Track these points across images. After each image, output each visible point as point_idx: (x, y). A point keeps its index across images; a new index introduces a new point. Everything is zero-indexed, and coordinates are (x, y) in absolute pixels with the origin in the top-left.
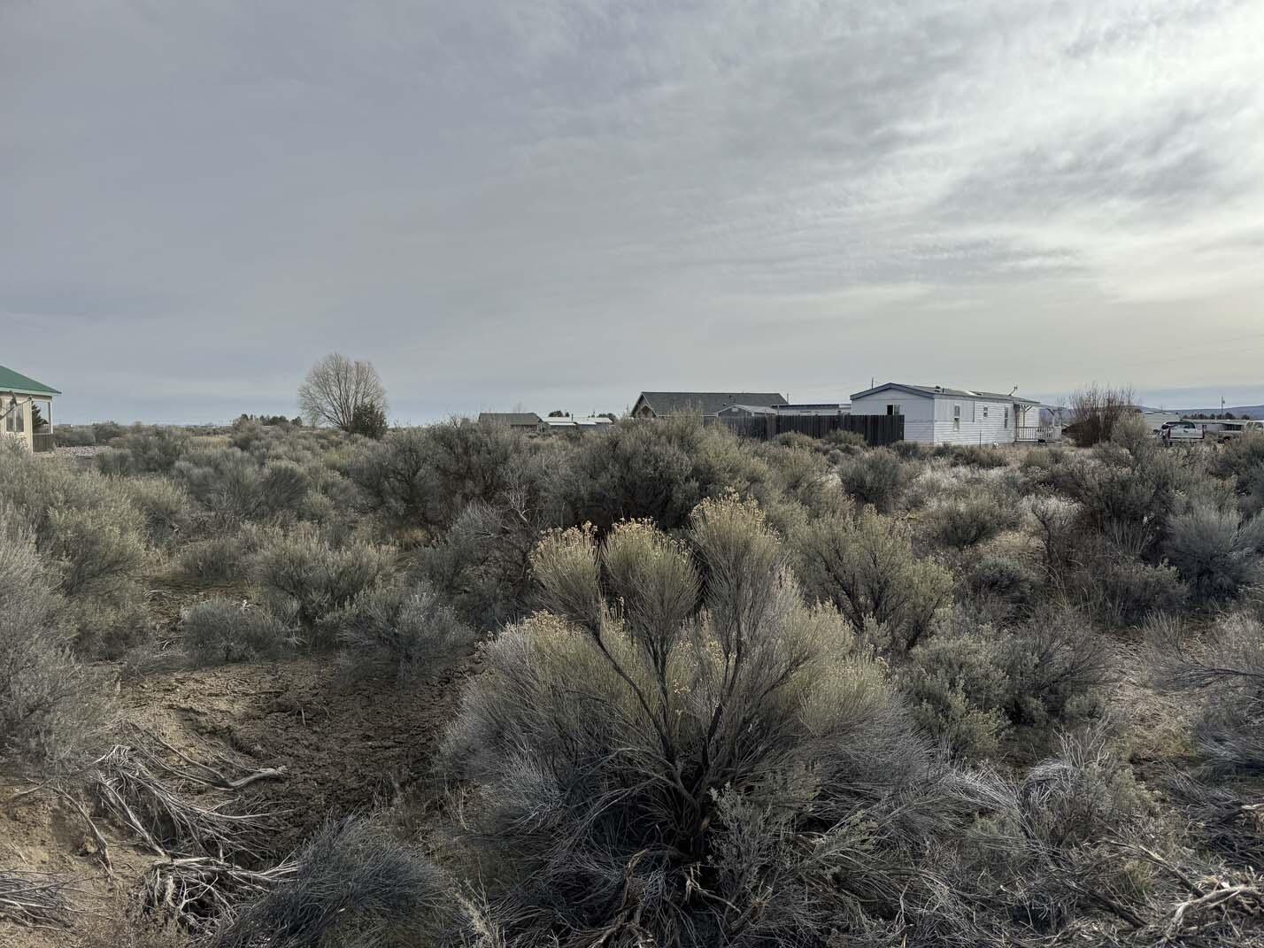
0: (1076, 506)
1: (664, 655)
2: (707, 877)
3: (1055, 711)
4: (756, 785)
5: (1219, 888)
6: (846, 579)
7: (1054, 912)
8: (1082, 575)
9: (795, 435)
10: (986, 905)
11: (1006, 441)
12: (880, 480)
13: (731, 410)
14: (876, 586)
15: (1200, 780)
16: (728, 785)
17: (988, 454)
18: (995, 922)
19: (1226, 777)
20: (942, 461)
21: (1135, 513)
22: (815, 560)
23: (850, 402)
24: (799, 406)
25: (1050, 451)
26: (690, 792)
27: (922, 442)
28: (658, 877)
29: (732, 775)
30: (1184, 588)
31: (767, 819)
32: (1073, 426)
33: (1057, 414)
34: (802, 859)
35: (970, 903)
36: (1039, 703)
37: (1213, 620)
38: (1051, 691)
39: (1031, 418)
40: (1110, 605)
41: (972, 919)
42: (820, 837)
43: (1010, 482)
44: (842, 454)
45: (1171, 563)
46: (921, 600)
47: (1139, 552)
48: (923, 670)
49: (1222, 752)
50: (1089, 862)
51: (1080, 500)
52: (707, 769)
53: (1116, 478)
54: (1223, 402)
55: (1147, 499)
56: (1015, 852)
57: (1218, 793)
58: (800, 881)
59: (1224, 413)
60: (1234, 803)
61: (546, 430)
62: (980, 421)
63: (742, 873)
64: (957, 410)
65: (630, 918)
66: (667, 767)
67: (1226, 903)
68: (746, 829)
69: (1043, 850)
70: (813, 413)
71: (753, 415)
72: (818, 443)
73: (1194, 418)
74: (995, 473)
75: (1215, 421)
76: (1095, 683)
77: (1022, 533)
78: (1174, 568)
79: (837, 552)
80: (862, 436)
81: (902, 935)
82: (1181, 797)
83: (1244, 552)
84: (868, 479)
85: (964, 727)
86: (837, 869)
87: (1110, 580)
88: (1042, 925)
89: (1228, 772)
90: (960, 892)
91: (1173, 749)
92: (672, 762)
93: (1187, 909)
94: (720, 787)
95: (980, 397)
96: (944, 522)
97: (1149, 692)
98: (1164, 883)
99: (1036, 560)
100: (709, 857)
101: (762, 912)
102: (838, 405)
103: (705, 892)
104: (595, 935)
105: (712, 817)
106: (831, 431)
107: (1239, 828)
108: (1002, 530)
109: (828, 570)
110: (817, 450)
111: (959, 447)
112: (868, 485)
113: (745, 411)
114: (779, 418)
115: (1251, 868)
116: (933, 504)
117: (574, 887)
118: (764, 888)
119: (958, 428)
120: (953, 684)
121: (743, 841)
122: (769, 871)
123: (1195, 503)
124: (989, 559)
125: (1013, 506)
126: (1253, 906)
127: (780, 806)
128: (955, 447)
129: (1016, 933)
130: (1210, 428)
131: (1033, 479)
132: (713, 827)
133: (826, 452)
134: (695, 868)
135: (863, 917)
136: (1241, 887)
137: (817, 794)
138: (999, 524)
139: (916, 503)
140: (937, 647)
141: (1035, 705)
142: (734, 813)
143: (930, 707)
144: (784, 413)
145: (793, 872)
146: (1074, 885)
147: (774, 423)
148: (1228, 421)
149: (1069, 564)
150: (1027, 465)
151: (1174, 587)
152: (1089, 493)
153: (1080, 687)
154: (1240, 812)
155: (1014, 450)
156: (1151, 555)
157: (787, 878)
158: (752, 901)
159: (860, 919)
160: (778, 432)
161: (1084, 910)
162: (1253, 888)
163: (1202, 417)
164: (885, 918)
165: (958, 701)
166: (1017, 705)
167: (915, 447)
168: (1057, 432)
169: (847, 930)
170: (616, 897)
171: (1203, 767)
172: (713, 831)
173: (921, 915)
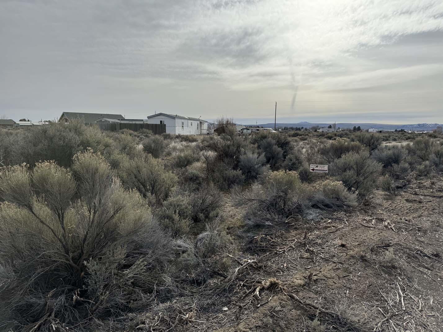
0: (216, 153)
1: (63, 214)
2: (83, 294)
3: (207, 217)
4: (103, 257)
5: (247, 262)
6: (142, 180)
7: (203, 279)
8: (217, 174)
9: (127, 130)
10: (184, 281)
11: (198, 134)
12: (157, 146)
13: (101, 120)
14: (153, 182)
15: (244, 232)
16: (91, 259)
17: (192, 138)
18: (185, 286)
19: (251, 230)
20: (178, 140)
21: (231, 155)
22: (131, 175)
23: (147, 119)
24: (129, 120)
25: (210, 137)
26: (76, 264)
27: (172, 133)
28: (63, 298)
29: (93, 255)
30: (244, 177)
31: (107, 268)
32: (217, 129)
33: (212, 125)
34: (120, 279)
35: (178, 282)
36: (202, 215)
37: (251, 185)
38: (206, 211)
39: (205, 126)
40: (224, 183)
41: (178, 287)
42: (126, 270)
43: (198, 146)
44: (144, 137)
45: (240, 170)
46: (167, 186)
47: (232, 167)
48: (165, 208)
49: (250, 223)
50: (213, 261)
51: (217, 152)
52: (83, 255)
53: (226, 145)
54: (257, 123)
55: (235, 151)
56: (192, 263)
57: (249, 235)
58: (120, 287)
59: (257, 126)
60: (252, 237)
61: (18, 126)
62: (190, 127)
63: (97, 289)
64: (183, 123)
65: (50, 315)
66: (66, 256)
67: (248, 266)
68: (98, 273)
69: (200, 260)
70: (134, 122)
71: (111, 122)
72: (136, 133)
73: (249, 127)
74: (194, 144)
75: (255, 128)
76: (218, 207)
77: (200, 162)
78: (241, 171)
79: (139, 171)
80: (152, 131)
81: (155, 297)
82: (240, 237)
83: (258, 166)
84: (153, 146)
85: (178, 225)
86: (132, 281)
87: (225, 175)
88: (199, 284)
89: (252, 228)
90: (175, 279)
91: (239, 224)
92: (68, 254)
93: (239, 270)
94: (87, 260)
95: (190, 119)
96: (176, 160)
97: (233, 208)
98: (234, 263)
99: (204, 171)
100: (84, 286)
101: (105, 301)
102: (143, 120)
103: (82, 299)
104: (34, 326)
105: (85, 271)
106: (141, 129)
107: (253, 244)
108: (194, 162)
109: (136, 178)
110: (135, 136)
111: (183, 135)
112: (153, 148)
113: (107, 121)
114: (121, 124)
115: (256, 255)
116: (174, 154)
117: (25, 309)
118: (105, 293)
119: (183, 129)
120: (175, 212)
121: (97, 278)
122: (108, 286)
123: (247, 152)
124: (190, 171)
125: (198, 154)
126: (255, 265)
127: (111, 263)
128: (182, 135)
129: (192, 288)
130: (253, 130)
131: (204, 145)
132: (86, 275)
133: (138, 137)
134: (77, 291)
135: (142, 295)
136: (253, 261)
137: (125, 256)
138: (193, 160)
139: (169, 154)
140: (171, 200)
141: (201, 216)
142: (93, 268)
143: (168, 220)
144: (122, 122)
145: (116, 284)
146: (209, 269)
147: (119, 126)
148: (258, 128)
149: (213, 171)
150: (203, 141)
151: (241, 177)
152: (219, 149)
153: (214, 209)
154: (254, 239)
155: (200, 136)
156: (235, 168)
157: (114, 287)
158: (101, 298)
159: (141, 295)
160: (121, 129)
161: (212, 277)
162: (255, 260)
163: (251, 127)
164: (150, 293)
165: (176, 217)
166: (196, 216)
167: (169, 135)
168: (213, 131)
169: (136, 300)
170: (44, 309)
171: (245, 228)
172: (86, 276)
173: (161, 289)
